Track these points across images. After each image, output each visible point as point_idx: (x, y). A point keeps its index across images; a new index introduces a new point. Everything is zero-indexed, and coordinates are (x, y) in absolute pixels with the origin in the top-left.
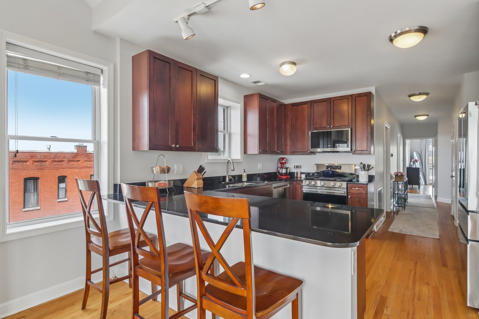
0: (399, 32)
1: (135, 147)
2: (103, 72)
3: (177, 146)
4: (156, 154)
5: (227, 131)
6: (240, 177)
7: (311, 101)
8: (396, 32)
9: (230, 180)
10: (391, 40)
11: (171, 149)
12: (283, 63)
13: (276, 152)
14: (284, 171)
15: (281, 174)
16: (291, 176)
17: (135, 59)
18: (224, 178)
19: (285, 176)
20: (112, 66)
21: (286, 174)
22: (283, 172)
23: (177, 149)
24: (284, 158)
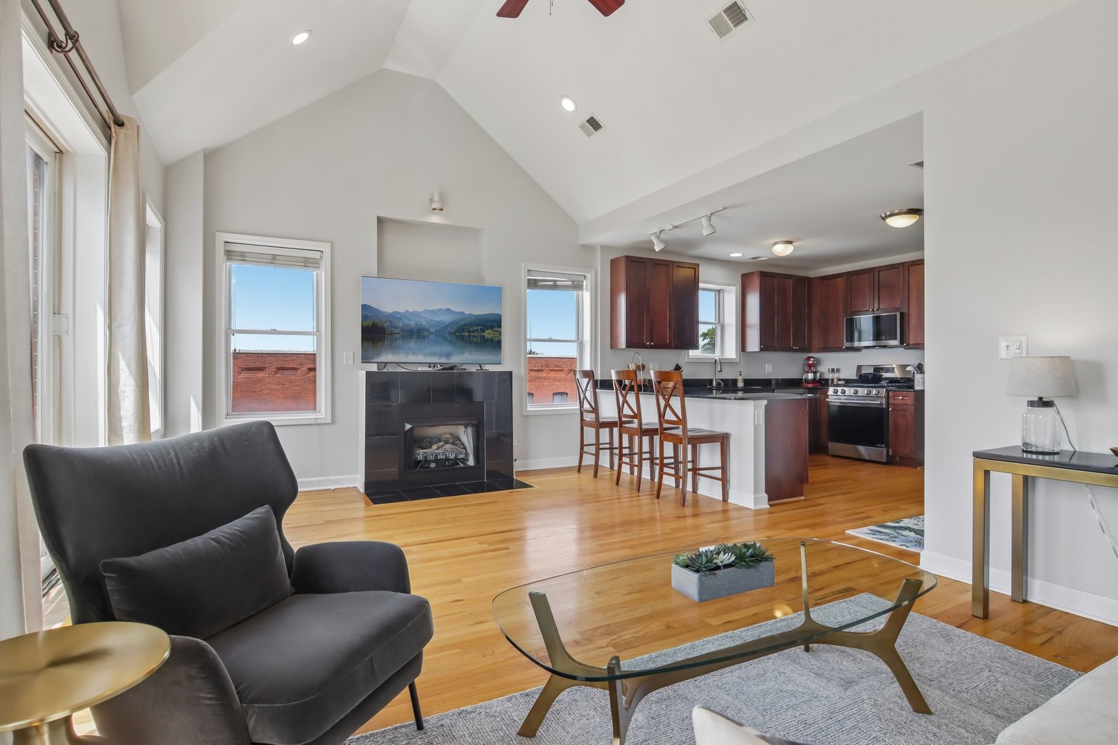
0: (888, 213)
1: (613, 345)
2: (587, 277)
3: (652, 344)
4: (633, 351)
5: (719, 322)
6: (735, 381)
7: (848, 273)
8: (885, 214)
9: (718, 384)
10: (884, 219)
11: (646, 347)
12: (775, 244)
13: (792, 348)
14: (810, 376)
15: (807, 381)
16: (822, 384)
17: (614, 263)
18: (711, 381)
19: (812, 383)
20: (594, 272)
21: (814, 381)
22: (810, 378)
23: (651, 347)
24: (811, 357)
